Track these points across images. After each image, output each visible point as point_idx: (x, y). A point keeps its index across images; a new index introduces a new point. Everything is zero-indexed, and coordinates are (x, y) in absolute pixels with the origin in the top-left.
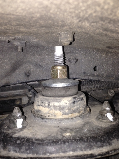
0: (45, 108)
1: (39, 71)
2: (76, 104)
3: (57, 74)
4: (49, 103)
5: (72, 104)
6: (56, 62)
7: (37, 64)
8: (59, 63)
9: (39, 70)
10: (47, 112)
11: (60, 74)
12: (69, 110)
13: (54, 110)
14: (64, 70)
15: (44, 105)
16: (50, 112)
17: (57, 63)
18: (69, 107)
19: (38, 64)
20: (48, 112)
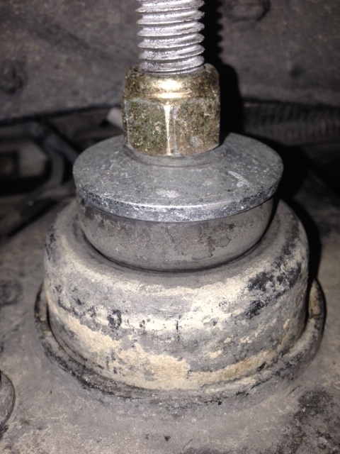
0: (95, 333)
1: (68, 61)
2: (264, 312)
3: (158, 128)
4: (115, 317)
5: (244, 322)
6: (155, 50)
7: (53, 29)
8: (172, 56)
9: (64, 57)
10: (108, 351)
11: (177, 133)
12: (224, 348)
13: (146, 350)
14: (204, 103)
15: (88, 316)
16: (122, 356)
17: (159, 57)
18: (227, 335)
19: (58, 27)
20: (113, 354)
